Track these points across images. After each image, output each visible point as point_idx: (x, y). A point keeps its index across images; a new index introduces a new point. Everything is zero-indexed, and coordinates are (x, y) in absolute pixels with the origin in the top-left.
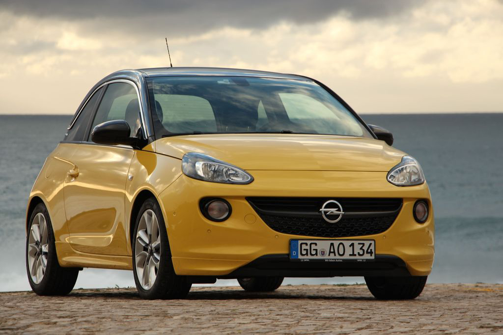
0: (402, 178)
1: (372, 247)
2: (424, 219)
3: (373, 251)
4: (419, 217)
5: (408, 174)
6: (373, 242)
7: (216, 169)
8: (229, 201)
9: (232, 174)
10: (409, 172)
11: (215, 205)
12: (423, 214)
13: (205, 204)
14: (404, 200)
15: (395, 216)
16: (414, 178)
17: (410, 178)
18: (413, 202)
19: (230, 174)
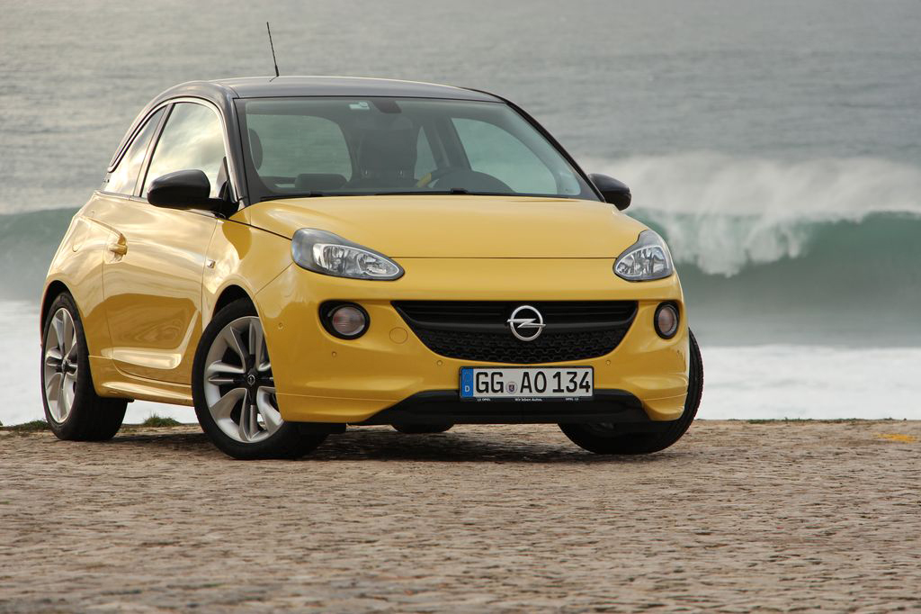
0: (639, 266)
1: (589, 378)
2: (671, 332)
3: (590, 384)
4: (663, 330)
5: (648, 261)
6: (590, 370)
7: (345, 255)
8: (366, 306)
9: (370, 263)
10: (650, 258)
11: (344, 313)
12: (670, 326)
13: (328, 311)
14: (640, 303)
15: (626, 329)
16: (657, 267)
17: (651, 268)
18: (655, 307)
19: (367, 263)
